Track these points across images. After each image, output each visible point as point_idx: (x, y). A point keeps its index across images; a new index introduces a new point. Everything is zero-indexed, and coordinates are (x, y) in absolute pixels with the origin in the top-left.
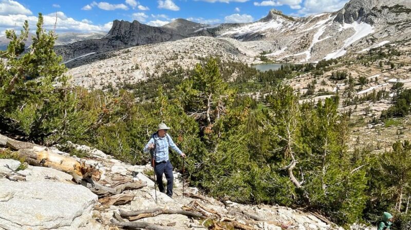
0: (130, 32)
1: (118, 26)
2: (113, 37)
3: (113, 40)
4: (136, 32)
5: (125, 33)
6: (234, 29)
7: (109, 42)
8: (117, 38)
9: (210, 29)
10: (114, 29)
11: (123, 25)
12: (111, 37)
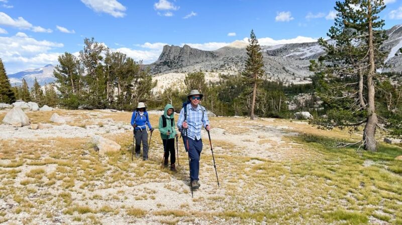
0: (179, 57)
1: (168, 52)
2: (161, 63)
3: (160, 65)
4: (185, 57)
5: (174, 58)
6: (301, 49)
7: (156, 67)
8: (165, 63)
9: (270, 51)
10: (164, 54)
11: (173, 50)
12: (158, 63)
